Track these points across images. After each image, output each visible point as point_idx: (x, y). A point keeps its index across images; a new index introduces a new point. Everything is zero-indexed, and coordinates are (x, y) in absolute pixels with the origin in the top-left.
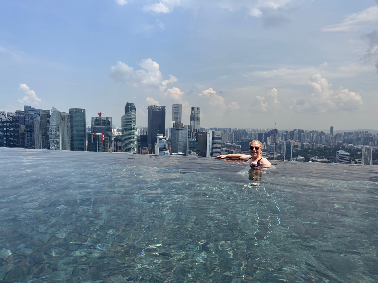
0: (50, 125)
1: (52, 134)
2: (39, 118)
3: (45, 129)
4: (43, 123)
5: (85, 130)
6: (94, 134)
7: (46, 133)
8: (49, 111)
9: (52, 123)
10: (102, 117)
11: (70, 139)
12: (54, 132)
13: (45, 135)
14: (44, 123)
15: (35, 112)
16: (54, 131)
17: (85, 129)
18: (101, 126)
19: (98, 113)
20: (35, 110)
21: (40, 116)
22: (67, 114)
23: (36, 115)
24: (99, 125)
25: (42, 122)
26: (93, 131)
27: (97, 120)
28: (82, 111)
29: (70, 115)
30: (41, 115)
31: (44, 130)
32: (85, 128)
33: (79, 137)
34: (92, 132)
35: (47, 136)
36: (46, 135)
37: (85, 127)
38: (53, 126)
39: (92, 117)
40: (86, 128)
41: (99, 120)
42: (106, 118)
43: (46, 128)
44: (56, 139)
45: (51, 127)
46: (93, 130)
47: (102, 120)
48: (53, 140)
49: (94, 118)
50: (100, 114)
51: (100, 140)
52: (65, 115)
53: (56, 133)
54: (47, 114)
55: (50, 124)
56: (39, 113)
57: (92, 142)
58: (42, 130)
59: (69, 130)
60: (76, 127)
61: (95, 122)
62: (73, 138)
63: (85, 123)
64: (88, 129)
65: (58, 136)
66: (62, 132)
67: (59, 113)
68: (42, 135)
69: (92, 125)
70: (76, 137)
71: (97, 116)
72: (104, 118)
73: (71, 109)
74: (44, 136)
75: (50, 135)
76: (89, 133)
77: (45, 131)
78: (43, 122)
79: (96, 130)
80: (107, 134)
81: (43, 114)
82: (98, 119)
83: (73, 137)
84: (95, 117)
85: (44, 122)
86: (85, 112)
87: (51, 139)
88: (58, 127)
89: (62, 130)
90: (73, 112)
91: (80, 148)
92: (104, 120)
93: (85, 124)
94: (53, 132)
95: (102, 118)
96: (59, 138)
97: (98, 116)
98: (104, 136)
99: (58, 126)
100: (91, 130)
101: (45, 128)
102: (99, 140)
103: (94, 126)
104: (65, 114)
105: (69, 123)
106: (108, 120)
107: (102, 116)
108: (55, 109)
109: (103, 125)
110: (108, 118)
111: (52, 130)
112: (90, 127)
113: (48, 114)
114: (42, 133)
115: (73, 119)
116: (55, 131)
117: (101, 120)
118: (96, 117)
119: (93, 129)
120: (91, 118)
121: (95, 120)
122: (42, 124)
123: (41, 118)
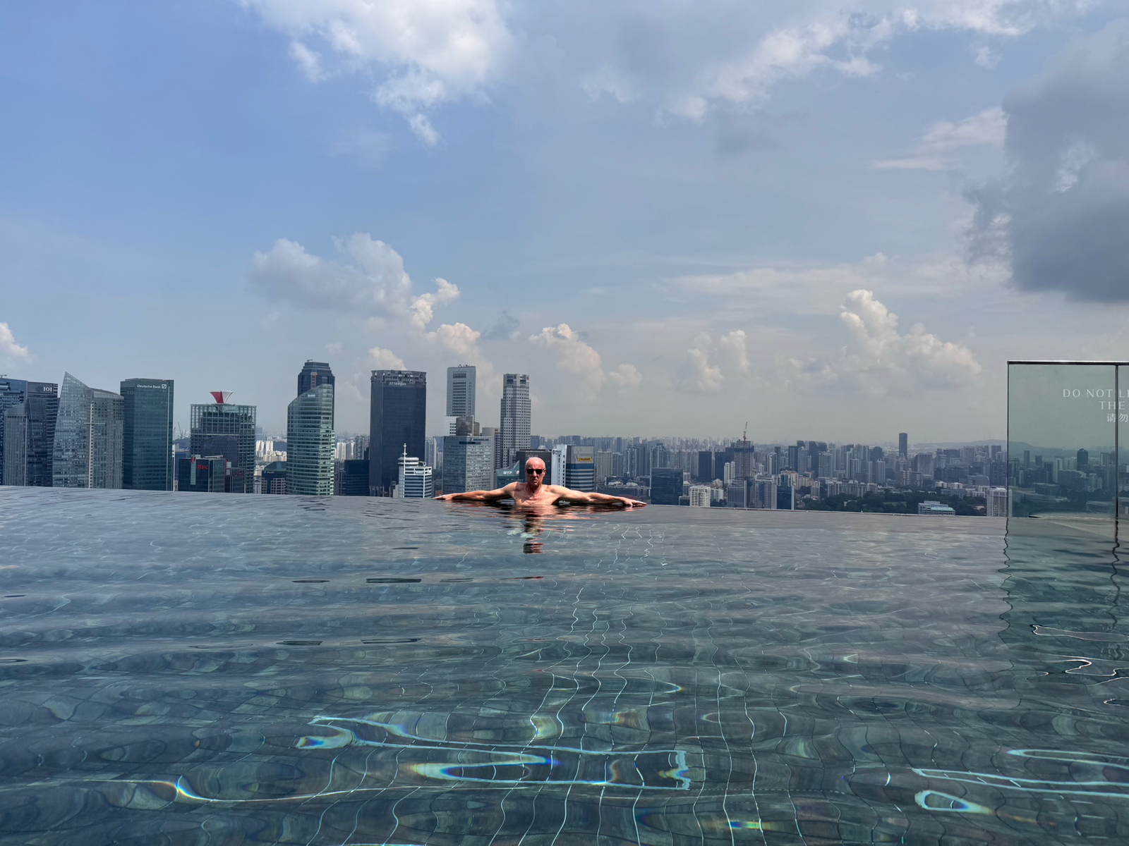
0: (58, 431)
1: (62, 460)
2: (20, 409)
3: (39, 443)
4: (33, 424)
5: (170, 447)
6: (198, 457)
7: (43, 457)
8: (56, 385)
9: (65, 424)
10: (226, 405)
11: (121, 475)
12: (70, 453)
13: (37, 463)
14: (36, 423)
15: (9, 388)
16: (67, 450)
17: (171, 443)
18: (221, 431)
19: (215, 394)
20: (8, 384)
21: (25, 401)
22: (115, 397)
23: (12, 398)
24: (215, 431)
25: (30, 421)
26: (194, 449)
27: (210, 414)
28: (164, 386)
29: (122, 398)
30: (28, 400)
31: (37, 447)
32: (171, 439)
33: (148, 469)
34: (192, 450)
35: (45, 466)
36: (41, 463)
37: (171, 435)
38: (65, 434)
39: (196, 406)
40: (175, 438)
41: (215, 414)
42: (239, 407)
43: (44, 440)
44: (76, 473)
45: (58, 438)
46: (196, 447)
47: (227, 414)
48: (66, 479)
49: (199, 409)
50: (219, 396)
51: (218, 477)
52: (106, 400)
53: (74, 457)
54: (49, 397)
55: (57, 428)
56: (22, 392)
57: (193, 481)
58: (30, 446)
59: (120, 446)
60: (141, 435)
61: (204, 420)
62: (132, 471)
63: (171, 423)
64: (181, 442)
65: (81, 466)
66: (95, 453)
67: (90, 391)
68: (29, 463)
69: (192, 430)
70: (141, 467)
71: (210, 403)
72: (233, 408)
73: (127, 382)
74: (35, 466)
75: (55, 463)
76: (183, 454)
77: (39, 450)
78: (34, 421)
79: (205, 446)
80: (241, 458)
81: (34, 396)
82: (214, 411)
83: (132, 467)
84: (204, 406)
85: (38, 421)
86: (172, 389)
87: (59, 473)
88: (84, 437)
89: (96, 447)
90: (133, 389)
92: (233, 414)
93: (171, 427)
94: (67, 453)
95: (225, 409)
96: (84, 473)
97: (214, 401)
98: (229, 465)
99: (83, 434)
100: (189, 444)
101: (39, 440)
102: (215, 478)
103: (200, 432)
104: (109, 396)
105: (120, 425)
106: (246, 415)
107: (226, 401)
108: (76, 380)
109: (227, 431)
110: (244, 407)
111: (63, 447)
112: (188, 434)
113: (52, 397)
114: (29, 456)
115: (133, 410)
116: (73, 450)
117: (221, 414)
118: (208, 406)
119: (197, 442)
120: (190, 407)
121: (204, 414)
122: (30, 427)
123: (27, 409)
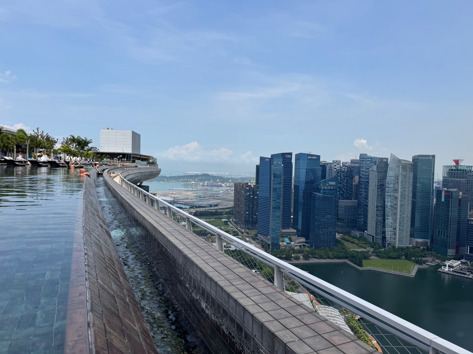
0: (388, 176)
1: (389, 188)
2: (375, 168)
3: (381, 181)
4: (379, 173)
5: (433, 184)
6: (446, 189)
7: (382, 186)
8: (388, 159)
9: (391, 173)
10: (460, 166)
11: (412, 195)
12: (392, 185)
13: (380, 188)
14: (380, 173)
15: (371, 160)
16: (391, 184)
17: (433, 182)
18: (457, 178)
19: (455, 161)
20: (371, 158)
21: (377, 165)
22: (410, 163)
23: (372, 164)
24: (454, 177)
25: (378, 172)
26: (444, 185)
27: (452, 170)
28: (431, 158)
29: (413, 163)
30: (378, 164)
31: (380, 182)
32: (433, 181)
33: (423, 193)
34: (443, 186)
35: (383, 189)
36: (382, 188)
37: (433, 179)
38: (391, 177)
39: (445, 166)
40: (435, 181)
41: (455, 170)
42: (467, 167)
43: (383, 180)
44: (394, 193)
45: (388, 179)
46: (445, 185)
47: (461, 170)
48: (390, 195)
49: (447, 167)
50: (457, 162)
51: (455, 199)
52: (406, 164)
53: (394, 187)
54: (385, 163)
55: (387, 175)
56: (376, 162)
57: (443, 200)
58: (378, 182)
59: (411, 183)
60: (420, 179)
61: (449, 173)
62: (416, 194)
63: (433, 174)
64: (438, 183)
65: (396, 190)
66: (401, 186)
67: (400, 161)
68: (378, 188)
69: (443, 177)
70: (420, 192)
71: (452, 165)
72: (464, 167)
73: (415, 156)
74: (379, 189)
75: (386, 189)
76: (440, 188)
77: (381, 183)
78: (379, 172)
79: (449, 184)
80: (467, 191)
81: (380, 163)
82: (454, 168)
83: (416, 192)
84: (449, 166)
85: (381, 172)
86: (434, 159)
87: (388, 193)
88: (398, 179)
89: (402, 183)
90: (417, 159)
91: (424, 207)
92: (464, 170)
93: (433, 175)
94: (391, 185)
95: (460, 168)
96: (397, 193)
97: (455, 164)
98: (461, 193)
99: (397, 177)
100: (441, 184)
101: (381, 180)
102: (454, 199)
103: (447, 178)
104: (406, 162)
105: (412, 174)
106: (470, 170)
107: (461, 164)
108: (395, 156)
109: (460, 178)
110: (469, 166)
111: (390, 183)
112: (441, 179)
113: (386, 163)
114: (378, 186)
115: (417, 168)
116: (393, 184)
117: (458, 170)
118: (451, 166)
119: (445, 182)
120: (443, 167)
121: (449, 170)
122: (378, 175)
123: (377, 168)
